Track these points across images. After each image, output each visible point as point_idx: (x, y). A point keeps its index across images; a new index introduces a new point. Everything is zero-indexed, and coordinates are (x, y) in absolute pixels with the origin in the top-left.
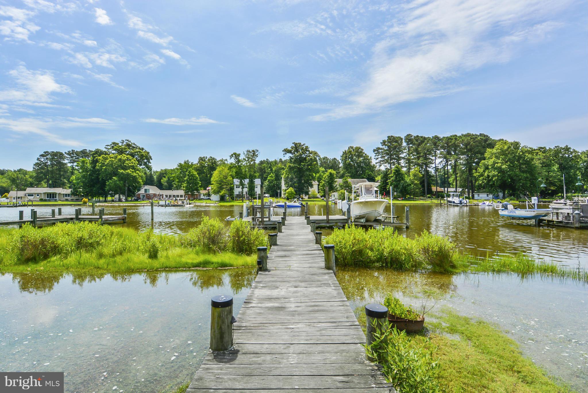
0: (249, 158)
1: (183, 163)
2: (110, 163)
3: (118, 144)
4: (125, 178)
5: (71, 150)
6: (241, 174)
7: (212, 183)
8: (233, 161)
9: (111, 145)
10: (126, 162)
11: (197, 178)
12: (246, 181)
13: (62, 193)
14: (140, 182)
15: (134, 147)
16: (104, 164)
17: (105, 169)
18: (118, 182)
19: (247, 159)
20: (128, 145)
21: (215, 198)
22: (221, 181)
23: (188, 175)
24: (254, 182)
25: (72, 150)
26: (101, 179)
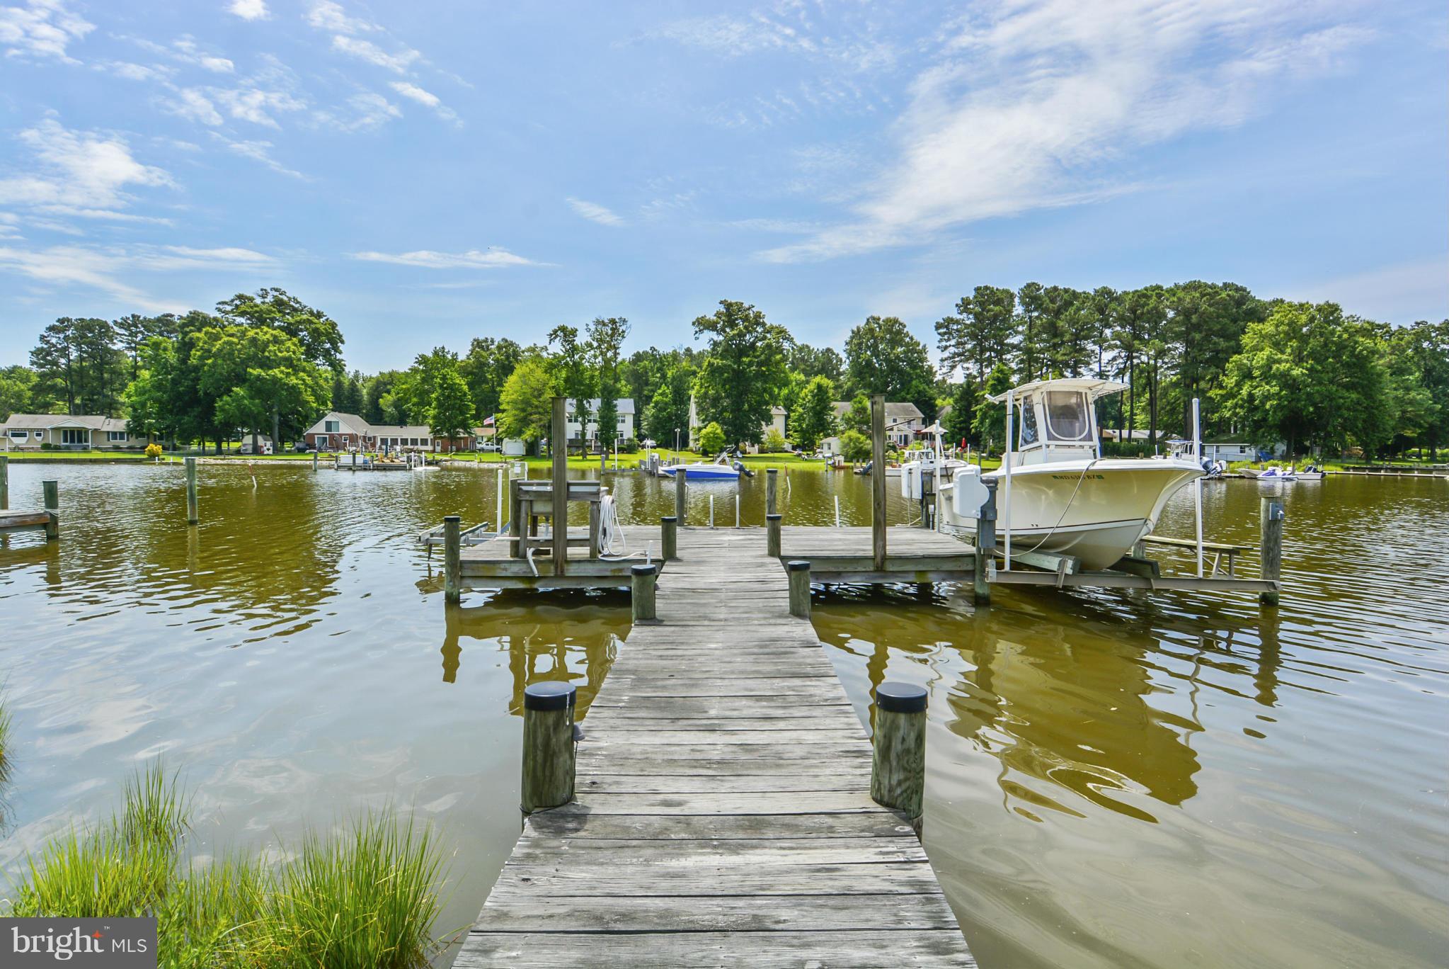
0: (601, 341)
1: (431, 355)
2: (225, 351)
3: (251, 299)
4: (264, 390)
5: (130, 316)
6: (581, 383)
7: (501, 407)
8: (557, 348)
9: (232, 301)
10: (271, 348)
11: (465, 394)
12: (595, 405)
13: (105, 429)
14: (308, 402)
15: (295, 310)
16: (209, 351)
17: (214, 365)
18: (246, 402)
19: (595, 344)
20: (279, 304)
21: (513, 447)
22: (527, 402)
23: (441, 386)
24: (615, 406)
25: (133, 316)
26: (201, 393)
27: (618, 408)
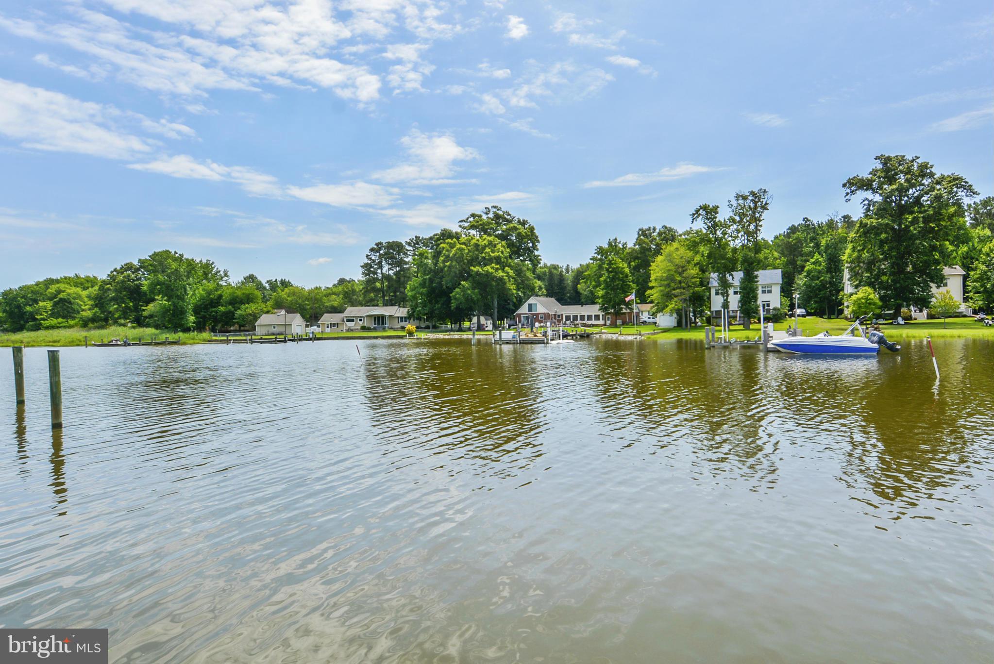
0: (742, 215)
1: (607, 246)
2: (457, 255)
3: (480, 216)
4: (484, 283)
5: (414, 237)
6: (723, 257)
7: (651, 285)
8: (700, 225)
9: (468, 219)
10: (488, 250)
11: (627, 276)
12: (737, 278)
13: (396, 315)
14: (510, 290)
15: (507, 220)
16: (448, 256)
17: (450, 267)
18: (469, 292)
19: (737, 218)
20: (497, 217)
21: (666, 320)
22: (671, 278)
23: (607, 270)
24: (756, 277)
25: (416, 237)
26: (444, 287)
27: (759, 279)
